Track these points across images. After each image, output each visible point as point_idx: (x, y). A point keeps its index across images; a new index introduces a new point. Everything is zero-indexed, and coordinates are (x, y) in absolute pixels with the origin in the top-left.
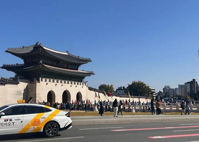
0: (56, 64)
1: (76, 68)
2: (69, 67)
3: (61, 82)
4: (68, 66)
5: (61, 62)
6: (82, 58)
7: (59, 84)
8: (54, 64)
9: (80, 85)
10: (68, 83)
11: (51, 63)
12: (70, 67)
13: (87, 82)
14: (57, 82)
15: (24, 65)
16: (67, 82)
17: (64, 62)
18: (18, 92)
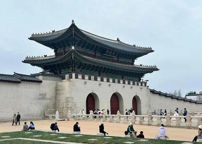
0: (100, 55)
1: (131, 62)
2: (120, 60)
3: (108, 81)
4: (118, 59)
5: (107, 51)
6: (139, 47)
7: (105, 83)
8: (97, 55)
9: (138, 85)
10: (119, 82)
11: (93, 53)
12: (122, 60)
13: (148, 81)
14: (102, 80)
15: (54, 57)
16: (116, 80)
17: (113, 52)
18: (40, 95)
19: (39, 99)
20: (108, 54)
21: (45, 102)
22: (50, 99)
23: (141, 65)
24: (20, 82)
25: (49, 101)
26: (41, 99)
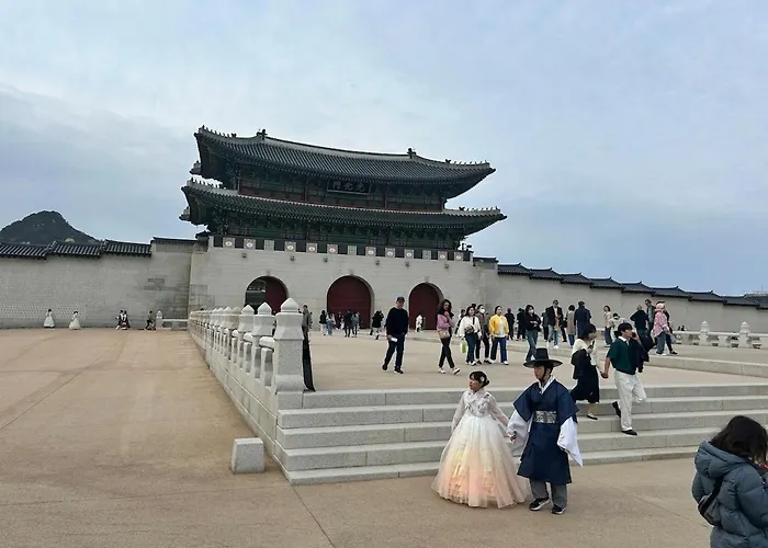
1: (435, 202)
3: (323, 250)
7: (312, 254)
9: (436, 257)
10: (362, 253)
11: (298, 191)
16: (352, 248)
18: (150, 280)
19: (146, 288)
20: (342, 189)
21: (161, 295)
22: (176, 289)
23: (462, 209)
24: (99, 257)
25: (172, 293)
26: (152, 288)
